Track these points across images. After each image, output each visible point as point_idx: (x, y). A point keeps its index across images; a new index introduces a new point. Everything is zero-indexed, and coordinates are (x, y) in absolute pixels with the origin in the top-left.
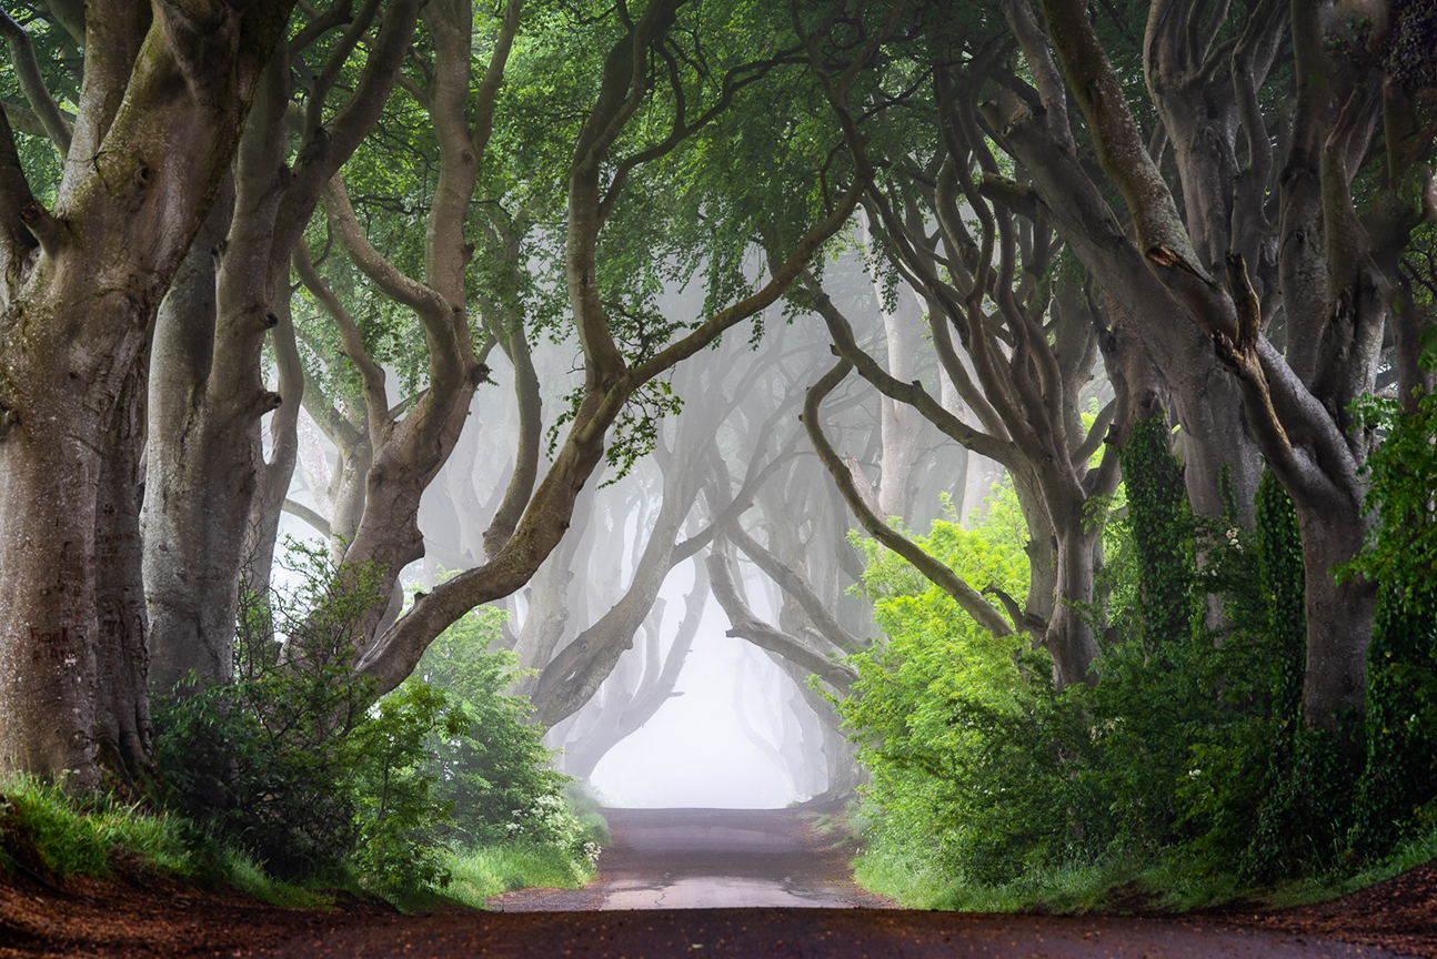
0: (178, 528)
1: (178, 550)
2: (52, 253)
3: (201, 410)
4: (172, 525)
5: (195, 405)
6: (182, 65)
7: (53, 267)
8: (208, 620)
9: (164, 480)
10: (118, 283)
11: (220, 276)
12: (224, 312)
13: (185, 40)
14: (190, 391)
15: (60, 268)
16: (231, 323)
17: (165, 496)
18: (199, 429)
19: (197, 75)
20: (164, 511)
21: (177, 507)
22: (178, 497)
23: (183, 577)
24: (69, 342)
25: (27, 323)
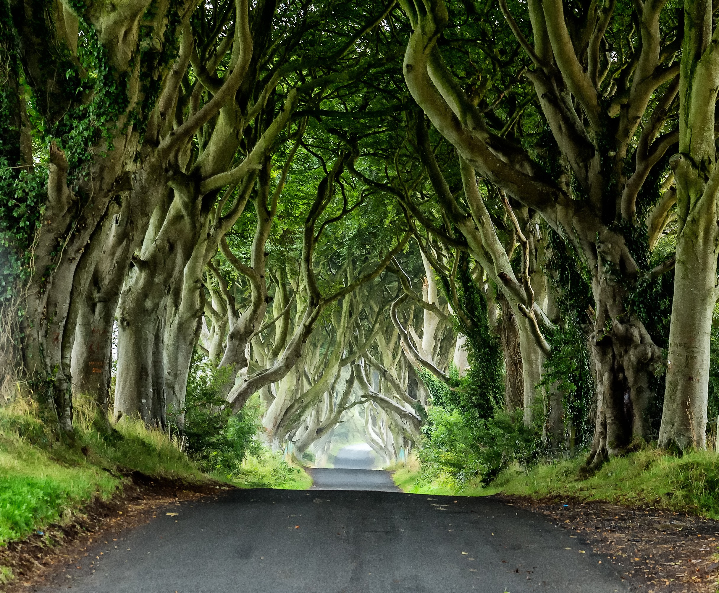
2: (141, 271)
6: (184, 212)
7: (141, 276)
8: (177, 388)
10: (162, 281)
12: (187, 282)
13: (185, 205)
15: (143, 275)
16: (189, 286)
18: (176, 322)
19: (188, 215)
24: (145, 300)
25: (132, 293)
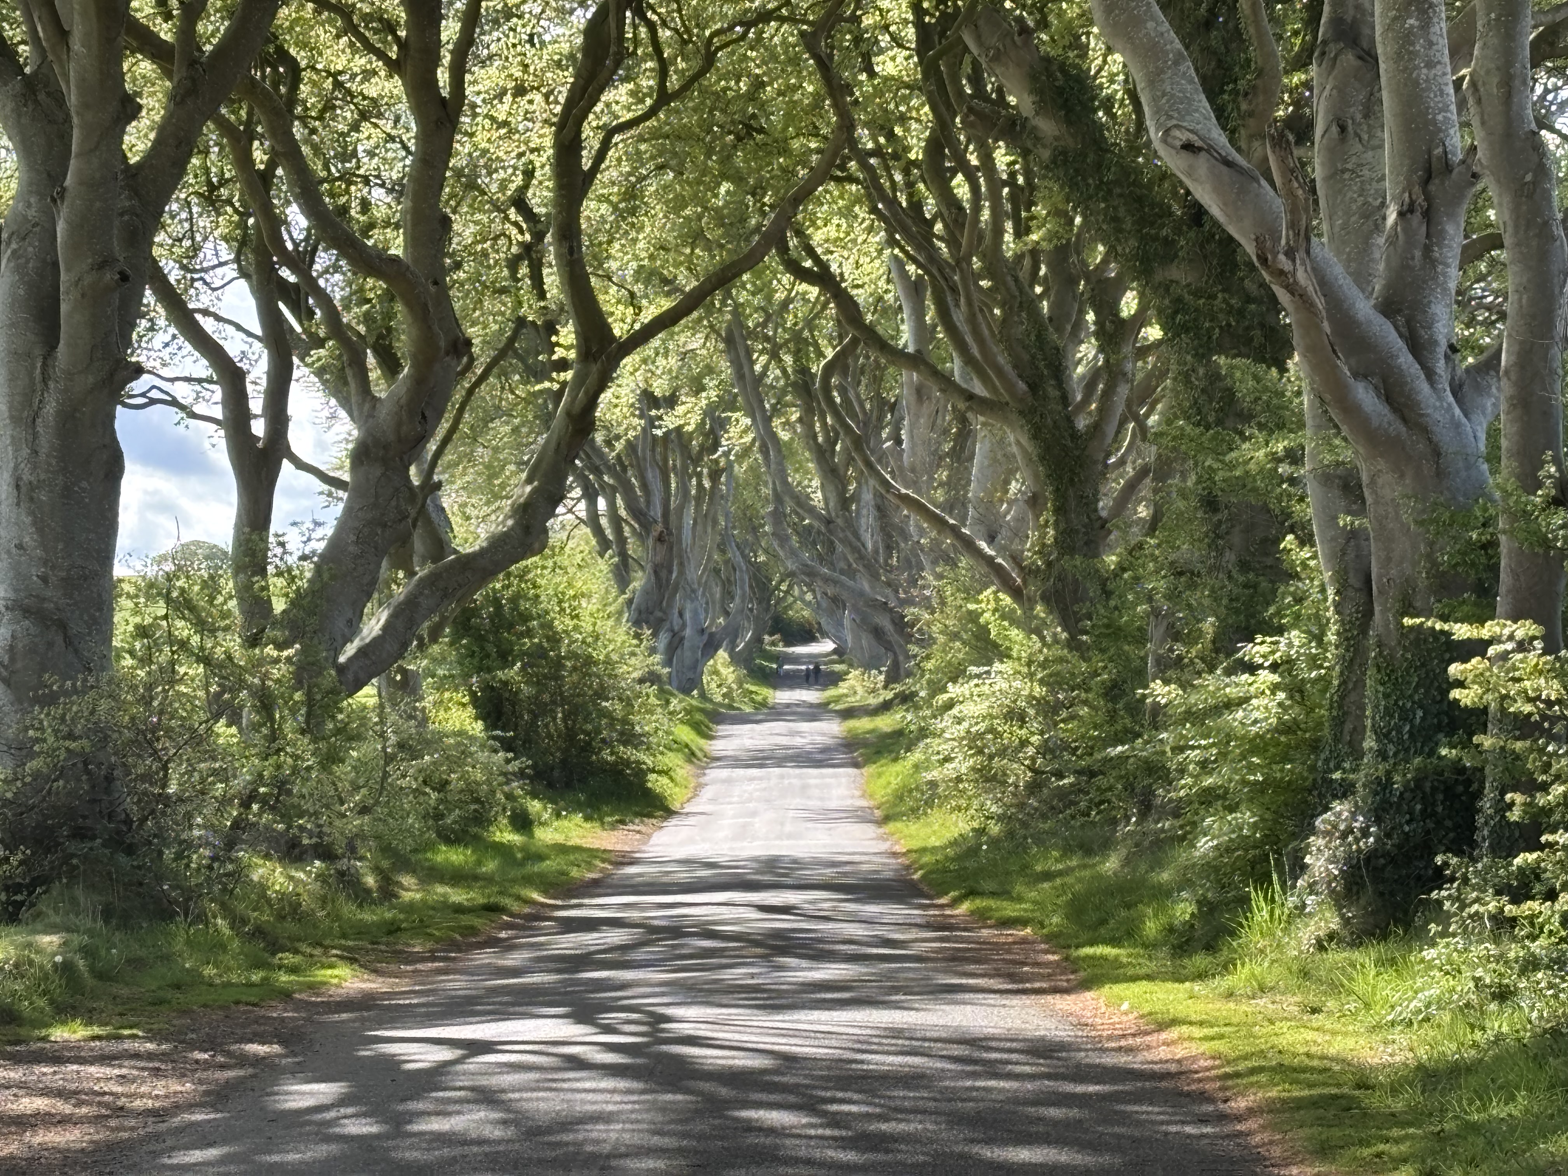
0: (34, 523)
1: (36, 548)
3: (52, 385)
4: (28, 520)
5: (45, 381)
8: (76, 627)
9: (16, 468)
11: (61, 228)
12: (68, 270)
14: (39, 365)
16: (77, 283)
17: (18, 487)
18: (50, 408)
20: (18, 504)
21: (31, 499)
22: (32, 487)
23: (44, 579)
